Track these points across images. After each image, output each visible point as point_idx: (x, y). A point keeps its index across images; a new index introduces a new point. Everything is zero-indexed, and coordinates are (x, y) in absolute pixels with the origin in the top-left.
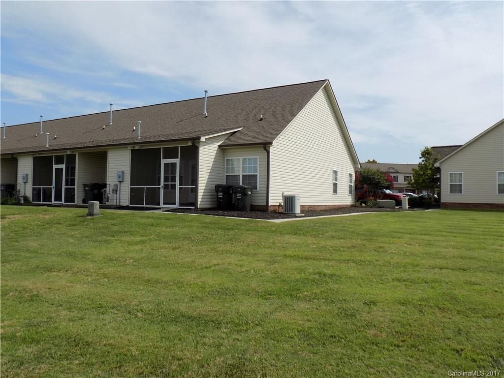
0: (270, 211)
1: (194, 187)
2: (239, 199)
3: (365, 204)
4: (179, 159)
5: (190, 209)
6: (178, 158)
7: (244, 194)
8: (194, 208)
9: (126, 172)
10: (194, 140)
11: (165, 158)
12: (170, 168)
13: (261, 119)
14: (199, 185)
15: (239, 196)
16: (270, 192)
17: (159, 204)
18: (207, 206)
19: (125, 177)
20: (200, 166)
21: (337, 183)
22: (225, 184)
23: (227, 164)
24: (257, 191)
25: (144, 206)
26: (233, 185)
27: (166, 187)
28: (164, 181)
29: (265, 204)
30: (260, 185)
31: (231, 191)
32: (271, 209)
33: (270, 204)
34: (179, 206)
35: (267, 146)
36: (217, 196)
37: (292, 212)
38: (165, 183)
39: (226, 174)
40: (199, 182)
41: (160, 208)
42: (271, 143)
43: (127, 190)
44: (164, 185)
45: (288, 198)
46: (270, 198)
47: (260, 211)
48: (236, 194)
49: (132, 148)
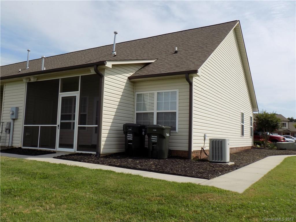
0: (192, 158)
1: (97, 126)
2: (154, 143)
3: (259, 145)
4: (79, 92)
5: (91, 154)
6: (78, 90)
7: (161, 136)
8: (95, 153)
9: (20, 108)
10: (97, 66)
11: (63, 91)
12: (69, 102)
13: (176, 52)
14: (103, 124)
15: (154, 139)
16: (193, 134)
17: (54, 147)
18: (113, 150)
19: (19, 114)
20: (104, 100)
21: (243, 125)
22: (135, 123)
23: (138, 100)
24: (176, 133)
25: (38, 148)
26: (145, 124)
27: (62, 126)
28: (62, 119)
29: (187, 149)
30: (180, 124)
31: (143, 133)
32: (193, 155)
33: (193, 149)
34: (77, 150)
35: (190, 75)
36: (126, 138)
37: (222, 160)
38: (63, 121)
39: (136, 112)
40: (103, 120)
41: (54, 152)
42: (196, 72)
43: (21, 129)
44: (61, 123)
45: (216, 141)
46: (193, 141)
47: (181, 158)
48: (149, 137)
49: (28, 81)
